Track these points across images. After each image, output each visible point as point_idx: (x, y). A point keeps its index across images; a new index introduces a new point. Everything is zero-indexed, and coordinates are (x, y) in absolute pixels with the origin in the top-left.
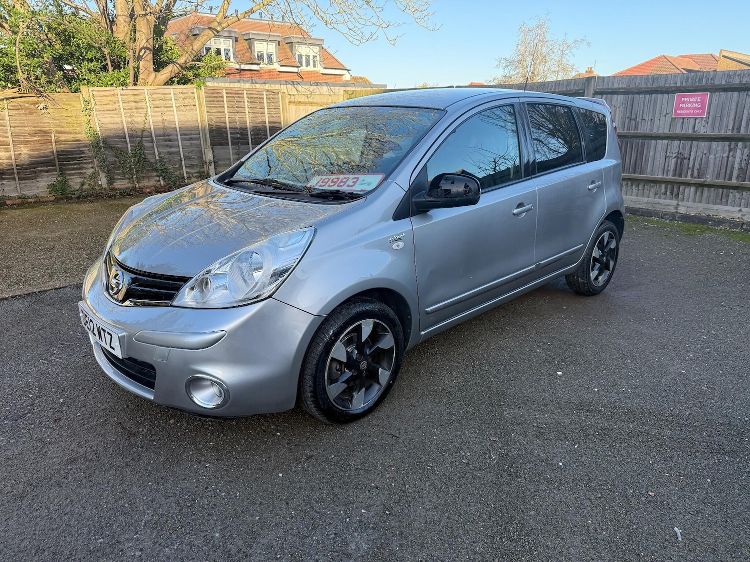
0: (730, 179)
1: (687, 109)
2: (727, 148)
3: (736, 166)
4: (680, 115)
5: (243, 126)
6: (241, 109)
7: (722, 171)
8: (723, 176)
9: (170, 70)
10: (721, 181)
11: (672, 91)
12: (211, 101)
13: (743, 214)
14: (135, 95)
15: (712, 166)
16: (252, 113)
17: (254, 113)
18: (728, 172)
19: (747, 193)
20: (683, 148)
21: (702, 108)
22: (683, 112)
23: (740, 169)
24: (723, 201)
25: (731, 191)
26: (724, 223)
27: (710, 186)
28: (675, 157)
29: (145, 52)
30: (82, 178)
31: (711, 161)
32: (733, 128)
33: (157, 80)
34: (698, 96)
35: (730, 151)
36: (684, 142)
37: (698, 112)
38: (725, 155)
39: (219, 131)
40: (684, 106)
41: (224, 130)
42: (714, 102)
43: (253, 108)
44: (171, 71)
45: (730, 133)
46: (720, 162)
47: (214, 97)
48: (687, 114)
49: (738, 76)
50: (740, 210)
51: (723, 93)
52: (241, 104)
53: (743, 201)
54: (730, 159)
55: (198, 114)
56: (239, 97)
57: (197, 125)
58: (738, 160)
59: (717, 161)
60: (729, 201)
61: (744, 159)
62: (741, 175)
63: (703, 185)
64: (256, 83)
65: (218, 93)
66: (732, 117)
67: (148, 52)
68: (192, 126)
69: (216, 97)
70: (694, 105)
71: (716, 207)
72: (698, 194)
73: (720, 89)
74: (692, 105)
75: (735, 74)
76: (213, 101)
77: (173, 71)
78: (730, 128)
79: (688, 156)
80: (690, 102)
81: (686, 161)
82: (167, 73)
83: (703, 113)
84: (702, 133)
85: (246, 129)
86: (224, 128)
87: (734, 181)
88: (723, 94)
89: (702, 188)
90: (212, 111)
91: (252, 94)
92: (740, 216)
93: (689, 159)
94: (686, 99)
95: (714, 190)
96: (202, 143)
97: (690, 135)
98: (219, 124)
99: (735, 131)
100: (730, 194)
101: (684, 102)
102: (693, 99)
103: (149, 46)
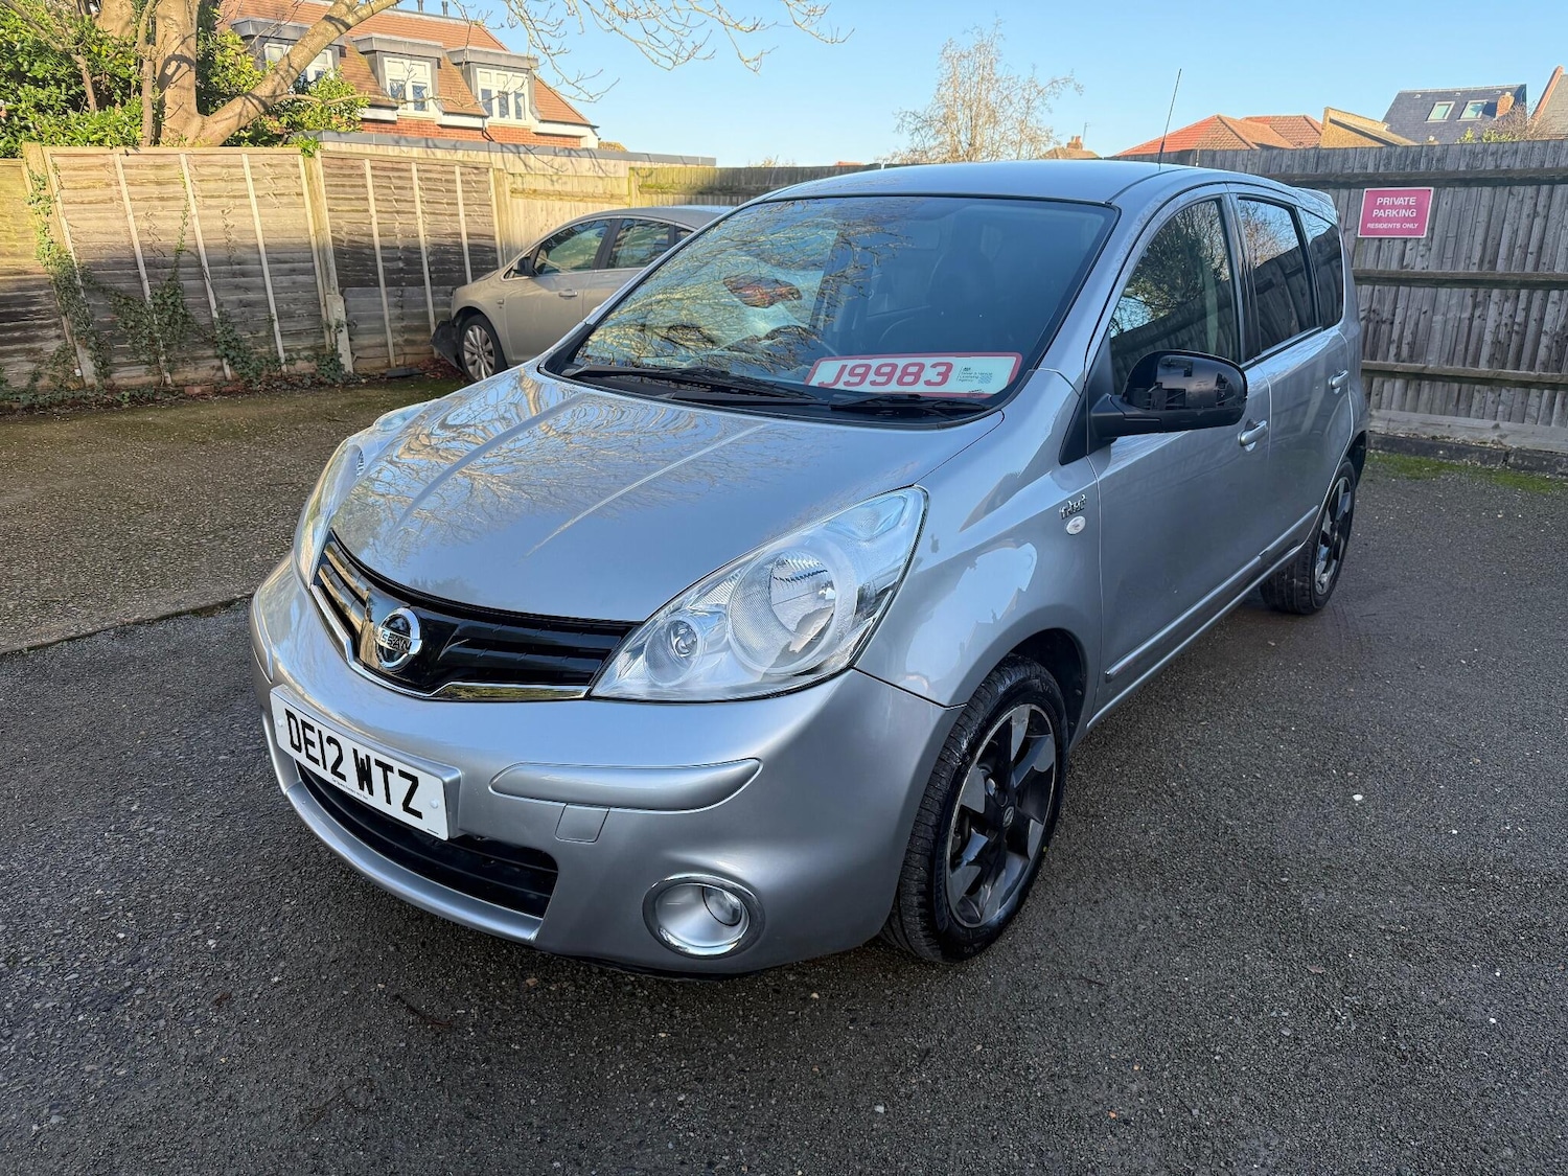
0: (1476, 363)
1: (1389, 220)
2: (1469, 301)
3: (1488, 338)
4: (1374, 231)
5: (410, 241)
6: (404, 203)
7: (1458, 348)
8: (1462, 357)
9: (238, 110)
10: (1456, 368)
11: (1359, 182)
12: (337, 185)
13: (1503, 433)
14: (158, 167)
15: (1437, 337)
16: (431, 213)
17: (434, 213)
18: (1472, 348)
19: (1509, 391)
20: (1379, 301)
21: (1419, 219)
22: (1380, 226)
23: (1496, 343)
24: (1461, 407)
25: (1477, 387)
26: (1471, 452)
27: (1433, 378)
28: (1364, 318)
29: (179, 67)
30: (34, 361)
31: (1437, 327)
32: (1482, 261)
33: (204, 134)
34: (1410, 194)
35: (1475, 306)
36: (1381, 287)
37: (1411, 226)
38: (1466, 315)
39: (358, 253)
40: (1381, 213)
41: (367, 251)
42: (1444, 207)
43: (433, 202)
44: (240, 114)
45: (1474, 270)
46: (1455, 329)
47: (344, 176)
48: (1387, 231)
49: (1492, 154)
50: (1496, 427)
51: (1462, 189)
52: (407, 194)
53: (1500, 408)
54: (1476, 323)
55: (310, 215)
56: (400, 178)
57: (306, 240)
58: (1490, 324)
59: (1449, 327)
60: (1474, 408)
61: (1503, 322)
62: (1496, 356)
63: (1420, 376)
64: (436, 147)
65: (352, 167)
66: (1479, 239)
67: (185, 67)
68: (297, 241)
69: (350, 176)
70: (1403, 213)
71: (1447, 420)
72: (1410, 393)
73: (1456, 180)
74: (1398, 213)
75: (1485, 151)
76: (343, 186)
77: (245, 113)
78: (1476, 259)
79: (1390, 317)
80: (1393, 207)
81: (1385, 328)
82: (228, 117)
83: (1420, 230)
84: (1418, 269)
85: (417, 250)
86: (367, 247)
87: (1483, 368)
88: (1462, 192)
89: (1418, 382)
90: (340, 209)
91: (430, 171)
92: (1496, 438)
93: (1392, 323)
94: (1387, 201)
95: (1444, 385)
96: (319, 282)
97: (1393, 273)
98: (356, 238)
99: (1486, 266)
100: (1476, 394)
101: (1381, 207)
102: (1400, 201)
103: (188, 54)
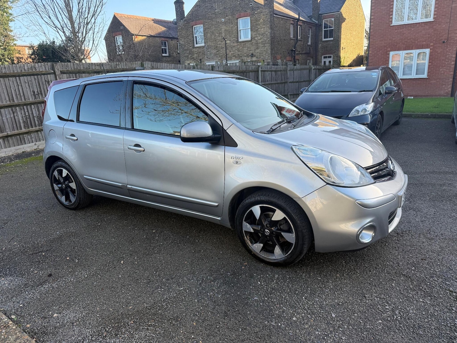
0: (21, 129)
2: (11, 112)
3: (21, 121)
7: (14, 126)
8: (16, 128)
10: (16, 132)
13: (38, 145)
15: (7, 124)
18: (18, 125)
19: (33, 134)
23: (24, 122)
24: (22, 142)
25: (24, 135)
27: (11, 136)
31: (5, 121)
32: (10, 100)
35: (13, 113)
38: (12, 116)
45: (8, 103)
46: (11, 121)
50: (35, 144)
53: (33, 139)
54: (16, 117)
58: (20, 118)
59: (9, 120)
60: (26, 141)
61: (23, 116)
62: (26, 126)
63: (7, 136)
66: (6, 94)
72: (6, 143)
78: (7, 99)
87: (24, 130)
89: (7, 138)
92: (37, 147)
95: (15, 138)
99: (11, 101)
100: (25, 137)
